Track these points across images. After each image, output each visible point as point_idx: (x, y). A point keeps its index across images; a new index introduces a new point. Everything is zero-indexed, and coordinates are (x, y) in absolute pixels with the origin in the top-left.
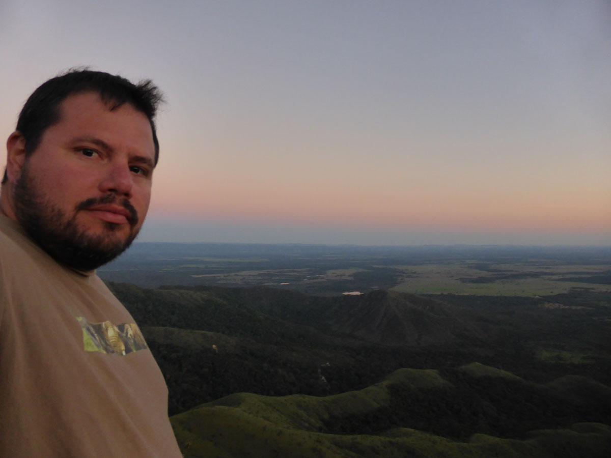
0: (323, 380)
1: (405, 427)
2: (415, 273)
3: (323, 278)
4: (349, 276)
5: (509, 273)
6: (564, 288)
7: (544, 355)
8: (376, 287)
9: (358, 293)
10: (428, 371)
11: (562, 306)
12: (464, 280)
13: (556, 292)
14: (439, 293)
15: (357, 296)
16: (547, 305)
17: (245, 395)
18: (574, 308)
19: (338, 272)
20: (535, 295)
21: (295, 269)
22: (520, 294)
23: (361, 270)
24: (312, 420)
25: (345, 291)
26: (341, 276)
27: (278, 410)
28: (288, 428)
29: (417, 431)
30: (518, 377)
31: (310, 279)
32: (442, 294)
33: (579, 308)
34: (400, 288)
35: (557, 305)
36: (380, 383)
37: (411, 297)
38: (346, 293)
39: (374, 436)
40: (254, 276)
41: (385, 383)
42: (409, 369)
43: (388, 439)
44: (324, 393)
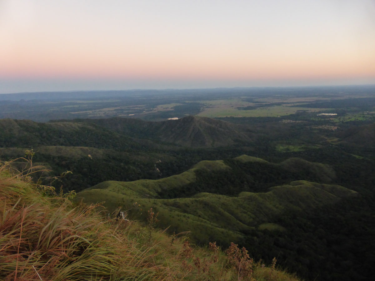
0: (158, 170)
1: (205, 192)
2: (211, 105)
3: (155, 110)
4: (171, 108)
5: (264, 104)
6: (293, 111)
7: (281, 148)
8: (188, 114)
9: (177, 119)
10: (217, 161)
11: (292, 121)
12: (239, 108)
13: (289, 114)
14: (225, 117)
15: (176, 120)
16: (284, 121)
17: (110, 182)
18: (297, 122)
19: (165, 106)
20: (278, 116)
21: (138, 106)
22: (270, 115)
23: (178, 104)
24: (151, 193)
25: (169, 118)
26: (166, 108)
27: (131, 189)
28: (137, 198)
29: (211, 194)
30: (266, 161)
31: (146, 111)
32: (227, 117)
33: (300, 122)
34: (202, 115)
35: (289, 121)
36: (190, 170)
37: (208, 120)
38: (170, 119)
39: (187, 198)
40: (111, 111)
41: (193, 170)
42: (207, 161)
43: (194, 199)
44: (159, 177)
